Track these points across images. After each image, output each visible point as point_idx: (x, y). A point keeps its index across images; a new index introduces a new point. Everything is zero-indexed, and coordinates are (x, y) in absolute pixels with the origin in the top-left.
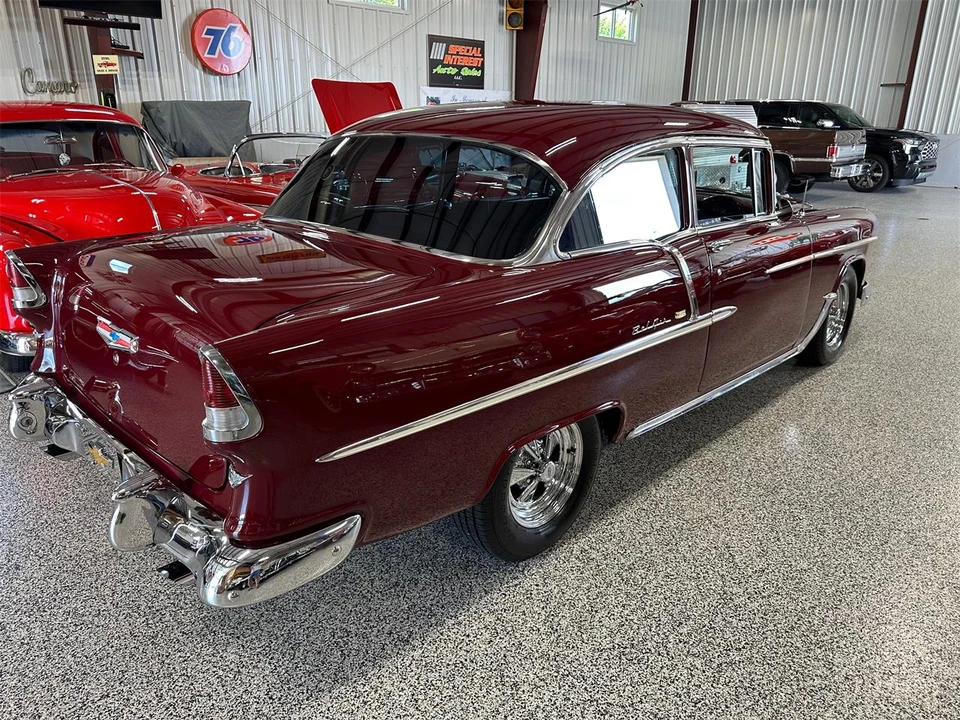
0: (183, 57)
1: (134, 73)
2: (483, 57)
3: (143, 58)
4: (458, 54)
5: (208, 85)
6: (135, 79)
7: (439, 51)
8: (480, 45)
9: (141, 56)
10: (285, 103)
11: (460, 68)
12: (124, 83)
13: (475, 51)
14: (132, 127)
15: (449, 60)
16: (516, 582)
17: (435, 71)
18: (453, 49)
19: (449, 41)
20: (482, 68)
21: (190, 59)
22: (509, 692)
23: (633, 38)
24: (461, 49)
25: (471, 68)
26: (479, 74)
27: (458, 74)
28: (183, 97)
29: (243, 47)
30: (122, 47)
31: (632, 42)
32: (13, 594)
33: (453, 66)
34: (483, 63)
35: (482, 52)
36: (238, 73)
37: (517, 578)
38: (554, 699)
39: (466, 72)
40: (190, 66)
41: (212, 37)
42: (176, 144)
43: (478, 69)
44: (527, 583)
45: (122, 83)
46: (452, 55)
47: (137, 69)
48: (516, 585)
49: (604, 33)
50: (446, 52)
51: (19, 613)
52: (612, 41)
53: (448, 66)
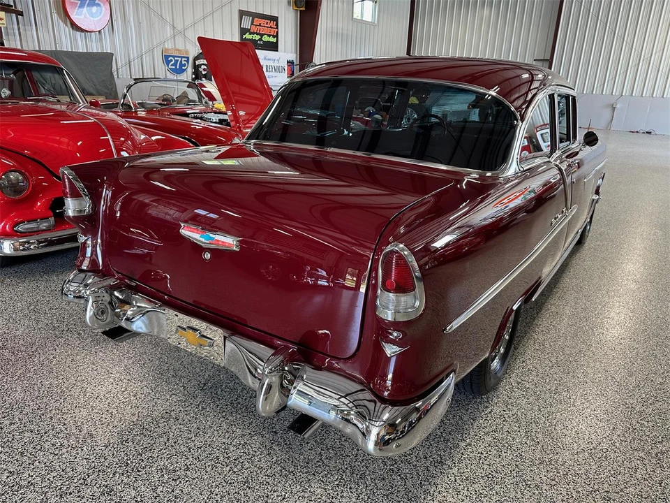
0: (55, 16)
1: (16, 27)
2: (277, 28)
3: (22, 15)
4: (260, 25)
5: (76, 40)
6: (17, 32)
7: (247, 23)
8: (275, 19)
9: (21, 14)
10: (136, 56)
11: (262, 35)
12: (7, 34)
13: (272, 24)
14: (55, 67)
15: (254, 29)
16: (489, 410)
17: (244, 36)
18: (257, 21)
19: (255, 15)
20: (276, 36)
21: (60, 17)
22: (537, 492)
23: (375, 20)
24: (263, 22)
25: (269, 36)
26: (275, 40)
27: (260, 40)
28: (56, 47)
29: (103, 12)
30: (5, 5)
31: (374, 23)
32: (102, 460)
33: (257, 34)
34: (277, 32)
35: (277, 25)
36: (99, 31)
37: (487, 407)
38: (569, 493)
39: (266, 38)
40: (61, 24)
41: (79, 2)
42: (55, 84)
43: (274, 37)
44: (497, 410)
45: (5, 35)
46: (256, 25)
47: (18, 24)
48: (490, 412)
49: (357, 15)
50: (252, 24)
51: (117, 475)
52: (361, 22)
53: (254, 33)
